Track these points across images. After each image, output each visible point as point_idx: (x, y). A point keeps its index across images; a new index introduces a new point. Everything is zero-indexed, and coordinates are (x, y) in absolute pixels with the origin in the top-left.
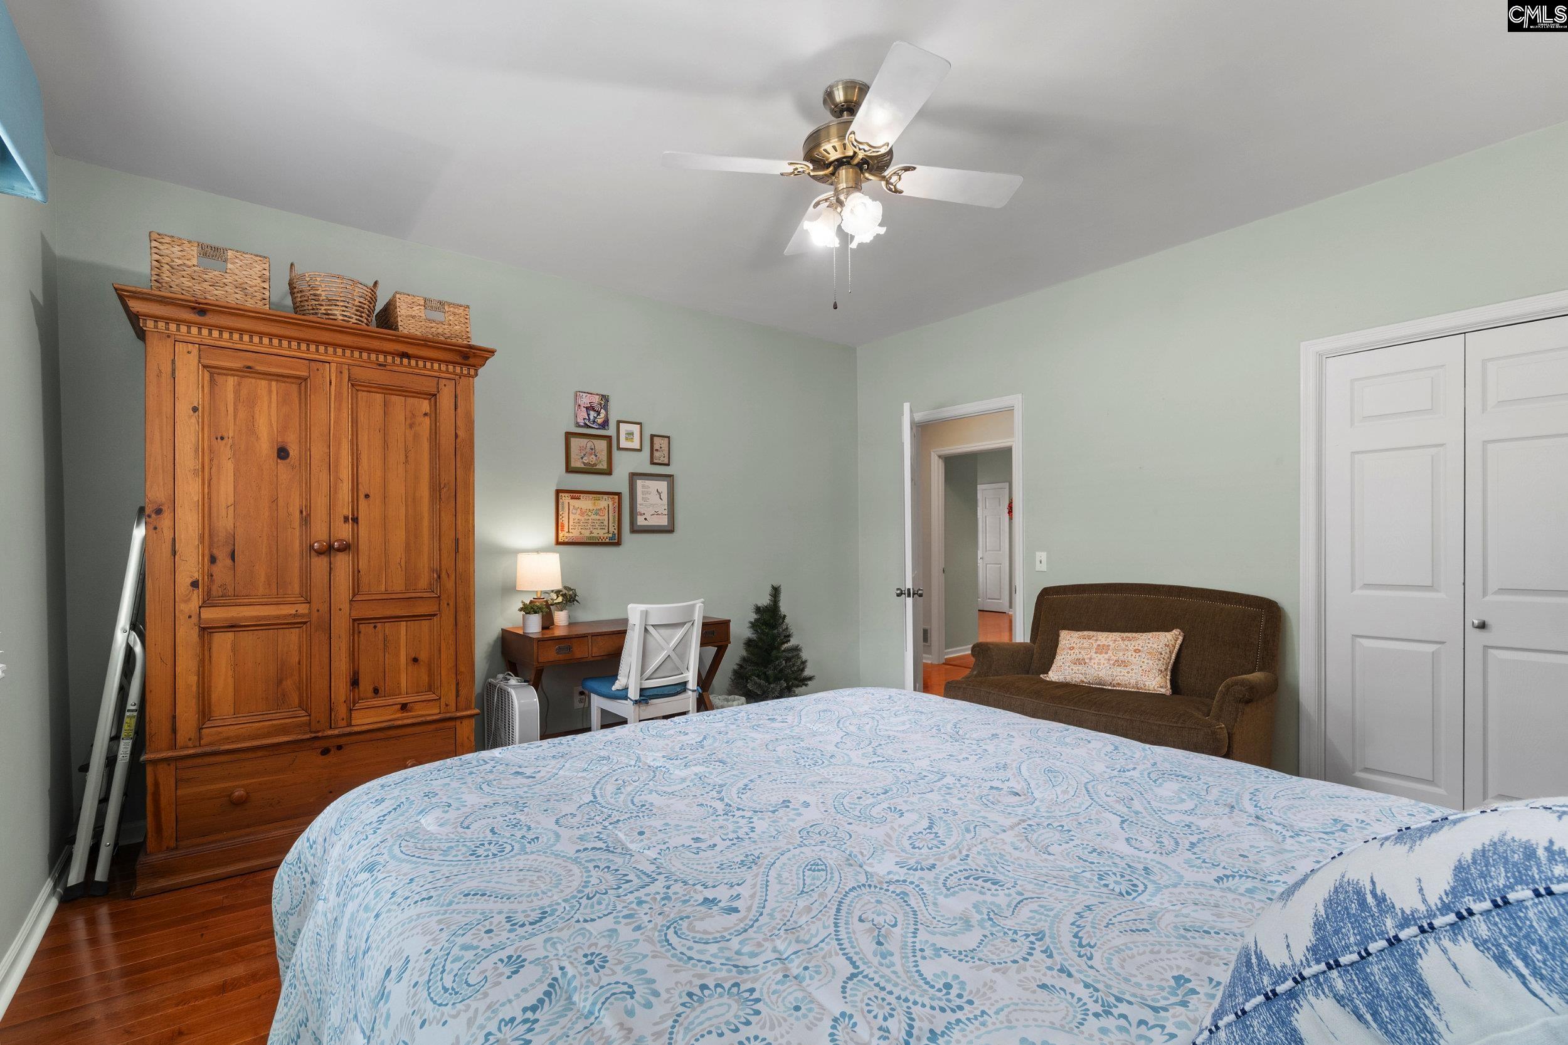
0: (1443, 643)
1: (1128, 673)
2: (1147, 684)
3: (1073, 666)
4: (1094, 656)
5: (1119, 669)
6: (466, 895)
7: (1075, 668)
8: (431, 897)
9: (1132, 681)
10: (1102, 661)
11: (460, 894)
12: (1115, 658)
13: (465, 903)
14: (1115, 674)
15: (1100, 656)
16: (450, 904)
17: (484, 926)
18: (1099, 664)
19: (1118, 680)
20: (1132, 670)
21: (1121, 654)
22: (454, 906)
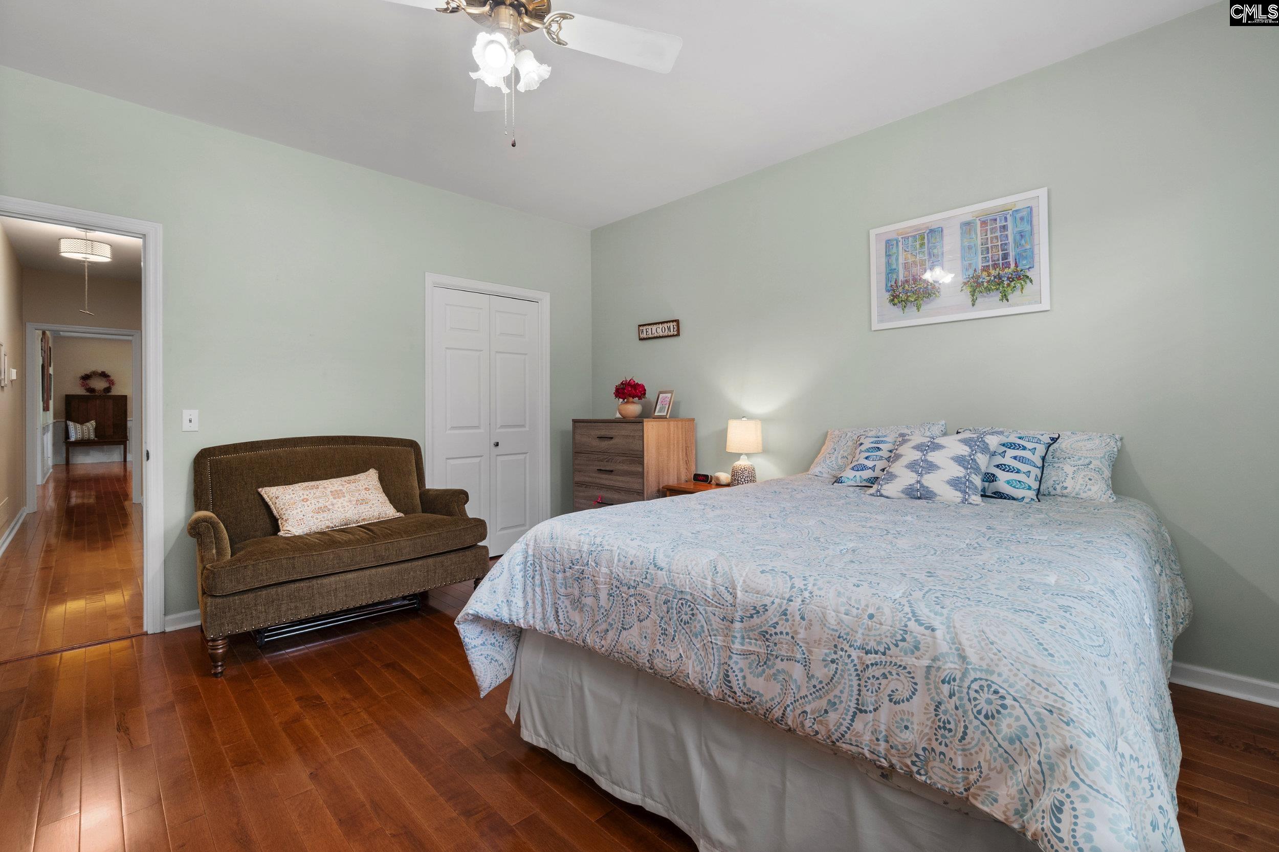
0: (481, 456)
1: (371, 507)
2: (388, 512)
3: (316, 516)
4: (335, 501)
5: (363, 507)
6: (1052, 655)
7: (320, 516)
8: (1075, 684)
9: (375, 514)
10: (345, 504)
11: (1054, 661)
12: (355, 499)
13: (1058, 652)
14: (360, 511)
15: (341, 500)
16: (1067, 663)
17: (1062, 631)
18: (343, 507)
19: (364, 516)
20: (373, 504)
21: (357, 494)
22: (1067, 658)
